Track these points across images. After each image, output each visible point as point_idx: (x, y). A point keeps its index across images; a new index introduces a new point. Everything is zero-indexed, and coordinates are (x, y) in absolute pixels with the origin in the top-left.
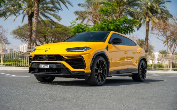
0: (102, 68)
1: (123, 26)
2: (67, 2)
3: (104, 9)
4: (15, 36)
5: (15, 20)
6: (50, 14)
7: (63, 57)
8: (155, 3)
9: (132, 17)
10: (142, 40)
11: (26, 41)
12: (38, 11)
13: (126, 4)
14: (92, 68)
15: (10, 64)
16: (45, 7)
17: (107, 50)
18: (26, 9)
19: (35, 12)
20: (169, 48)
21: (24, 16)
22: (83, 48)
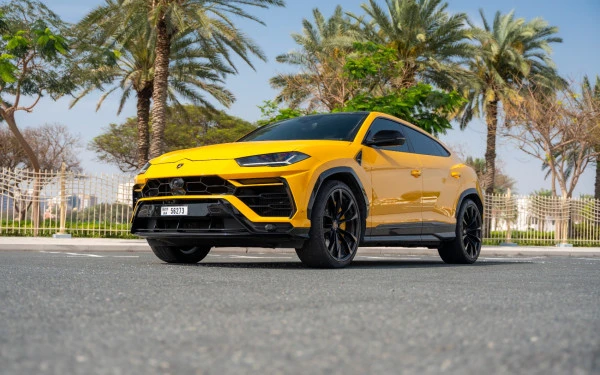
0: (343, 217)
1: (417, 113)
2: (250, 47)
3: (359, 64)
4: (101, 154)
5: (99, 106)
6: (200, 85)
7: (228, 183)
8: (512, 45)
9: (444, 86)
10: (478, 160)
11: (134, 168)
12: (165, 74)
13: (424, 49)
14: (312, 214)
15: (85, 232)
16: (186, 66)
17: (360, 162)
18: (130, 73)
19: (158, 80)
20: (556, 180)
21: (126, 94)
22: (286, 155)
